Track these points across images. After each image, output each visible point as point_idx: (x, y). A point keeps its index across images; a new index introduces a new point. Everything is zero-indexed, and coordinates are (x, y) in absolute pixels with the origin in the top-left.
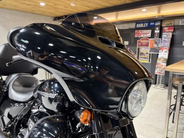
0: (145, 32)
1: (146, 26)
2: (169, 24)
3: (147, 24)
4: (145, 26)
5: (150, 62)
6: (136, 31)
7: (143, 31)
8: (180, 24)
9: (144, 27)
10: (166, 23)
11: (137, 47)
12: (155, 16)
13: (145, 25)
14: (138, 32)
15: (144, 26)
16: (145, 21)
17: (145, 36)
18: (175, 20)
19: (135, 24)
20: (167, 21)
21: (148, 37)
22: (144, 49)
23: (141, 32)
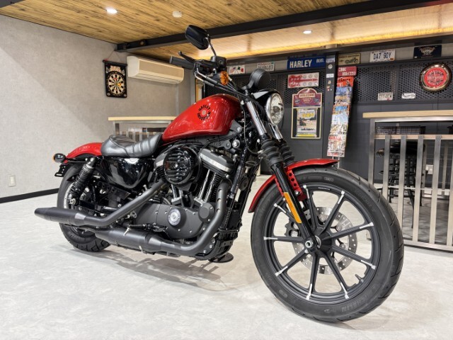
0: (307, 78)
1: (308, 65)
2: (351, 61)
3: (310, 62)
4: (305, 66)
5: (320, 137)
7: (303, 75)
9: (304, 68)
12: (325, 47)
13: (306, 63)
14: (293, 77)
16: (306, 55)
17: (307, 84)
18: (362, 53)
19: (287, 61)
20: (347, 55)
21: (313, 87)
22: (306, 111)
23: (299, 77)
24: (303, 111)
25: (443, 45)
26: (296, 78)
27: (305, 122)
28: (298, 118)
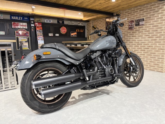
0: (21, 24)
1: (21, 19)
2: (39, 21)
3: (22, 18)
5: (30, 49)
6: (12, 23)
7: (19, 23)
8: (46, 22)
10: (36, 20)
11: (16, 37)
12: (29, 13)
14: (15, 23)
15: (19, 19)
16: (19, 15)
17: (22, 27)
18: (42, 19)
20: (37, 18)
21: (24, 29)
22: (23, 38)
23: (18, 24)
24: (21, 38)
25: (64, 21)
26: (16, 24)
27: (23, 43)
28: (19, 41)
